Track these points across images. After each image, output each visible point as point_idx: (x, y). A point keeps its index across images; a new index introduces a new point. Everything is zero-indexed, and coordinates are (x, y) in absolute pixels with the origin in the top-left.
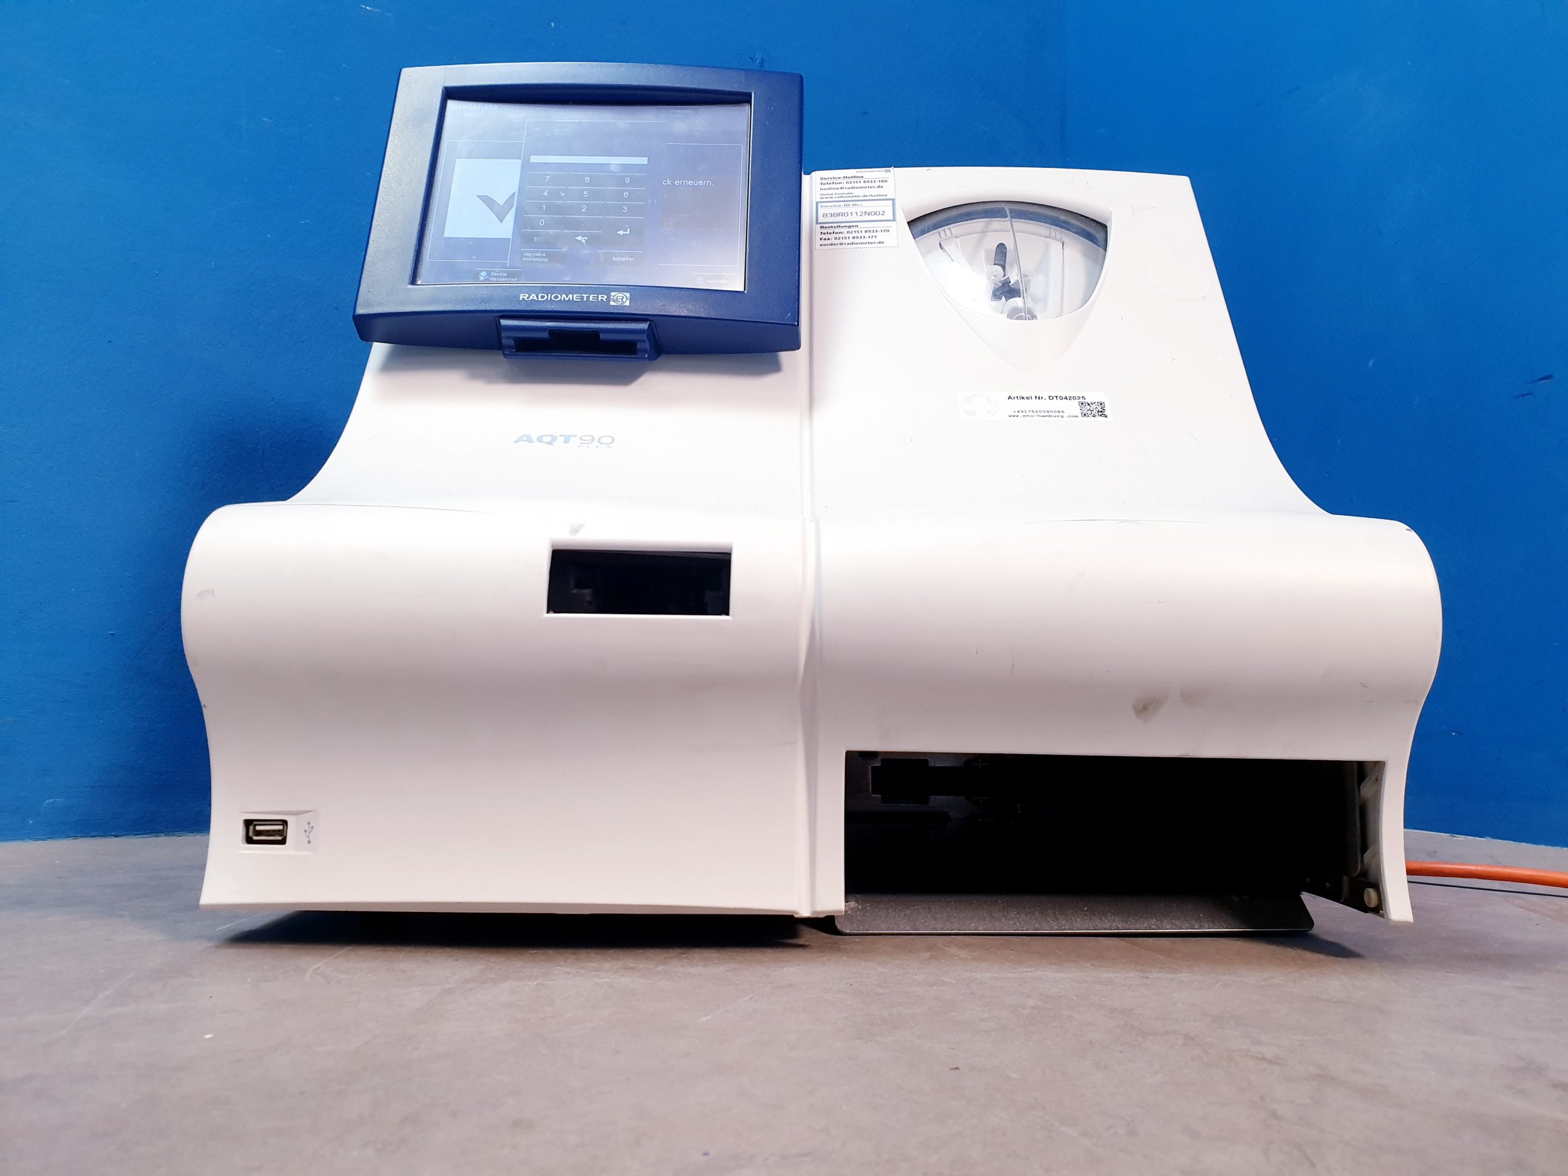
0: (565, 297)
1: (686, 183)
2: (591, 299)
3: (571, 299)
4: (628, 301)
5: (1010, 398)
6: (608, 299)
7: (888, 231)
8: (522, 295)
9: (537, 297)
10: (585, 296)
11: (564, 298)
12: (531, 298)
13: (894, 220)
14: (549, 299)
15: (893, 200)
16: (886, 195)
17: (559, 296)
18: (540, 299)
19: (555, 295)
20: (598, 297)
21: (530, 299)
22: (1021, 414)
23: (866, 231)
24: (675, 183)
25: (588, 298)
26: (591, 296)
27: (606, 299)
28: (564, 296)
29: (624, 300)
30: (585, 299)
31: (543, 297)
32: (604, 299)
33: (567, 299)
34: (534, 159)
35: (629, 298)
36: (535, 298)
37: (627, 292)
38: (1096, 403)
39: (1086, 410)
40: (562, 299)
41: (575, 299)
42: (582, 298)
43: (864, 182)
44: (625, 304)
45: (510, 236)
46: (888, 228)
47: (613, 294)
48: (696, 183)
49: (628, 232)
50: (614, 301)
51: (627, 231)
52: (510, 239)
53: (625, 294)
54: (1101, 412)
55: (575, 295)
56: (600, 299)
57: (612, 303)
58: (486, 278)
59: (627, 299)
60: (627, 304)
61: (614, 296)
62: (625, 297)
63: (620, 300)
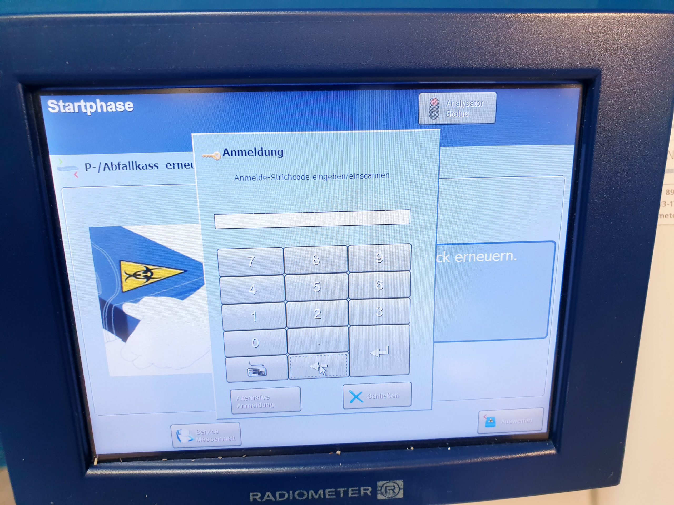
0: (314, 495)
1: (472, 257)
2: (350, 495)
3: (322, 496)
4: (402, 491)
6: (375, 492)
8: (251, 494)
9: (275, 497)
10: (342, 490)
11: (312, 496)
12: (266, 498)
14: (291, 498)
17: (305, 493)
18: (278, 499)
20: (359, 491)
21: (264, 500)
24: (456, 258)
25: (346, 493)
26: (350, 489)
27: (370, 492)
28: (311, 492)
29: (397, 490)
30: (342, 495)
31: (282, 496)
32: (368, 492)
33: (316, 497)
34: (223, 221)
35: (402, 487)
36: (272, 498)
37: (399, 479)
40: (310, 498)
41: (327, 497)
42: (338, 494)
44: (397, 497)
45: (210, 371)
47: (380, 484)
49: (387, 352)
50: (382, 494)
52: (211, 373)
53: (398, 482)
55: (327, 491)
56: (362, 492)
57: (380, 497)
58: (190, 439)
59: (400, 489)
60: (401, 495)
61: (381, 487)
62: (396, 486)
63: (391, 491)
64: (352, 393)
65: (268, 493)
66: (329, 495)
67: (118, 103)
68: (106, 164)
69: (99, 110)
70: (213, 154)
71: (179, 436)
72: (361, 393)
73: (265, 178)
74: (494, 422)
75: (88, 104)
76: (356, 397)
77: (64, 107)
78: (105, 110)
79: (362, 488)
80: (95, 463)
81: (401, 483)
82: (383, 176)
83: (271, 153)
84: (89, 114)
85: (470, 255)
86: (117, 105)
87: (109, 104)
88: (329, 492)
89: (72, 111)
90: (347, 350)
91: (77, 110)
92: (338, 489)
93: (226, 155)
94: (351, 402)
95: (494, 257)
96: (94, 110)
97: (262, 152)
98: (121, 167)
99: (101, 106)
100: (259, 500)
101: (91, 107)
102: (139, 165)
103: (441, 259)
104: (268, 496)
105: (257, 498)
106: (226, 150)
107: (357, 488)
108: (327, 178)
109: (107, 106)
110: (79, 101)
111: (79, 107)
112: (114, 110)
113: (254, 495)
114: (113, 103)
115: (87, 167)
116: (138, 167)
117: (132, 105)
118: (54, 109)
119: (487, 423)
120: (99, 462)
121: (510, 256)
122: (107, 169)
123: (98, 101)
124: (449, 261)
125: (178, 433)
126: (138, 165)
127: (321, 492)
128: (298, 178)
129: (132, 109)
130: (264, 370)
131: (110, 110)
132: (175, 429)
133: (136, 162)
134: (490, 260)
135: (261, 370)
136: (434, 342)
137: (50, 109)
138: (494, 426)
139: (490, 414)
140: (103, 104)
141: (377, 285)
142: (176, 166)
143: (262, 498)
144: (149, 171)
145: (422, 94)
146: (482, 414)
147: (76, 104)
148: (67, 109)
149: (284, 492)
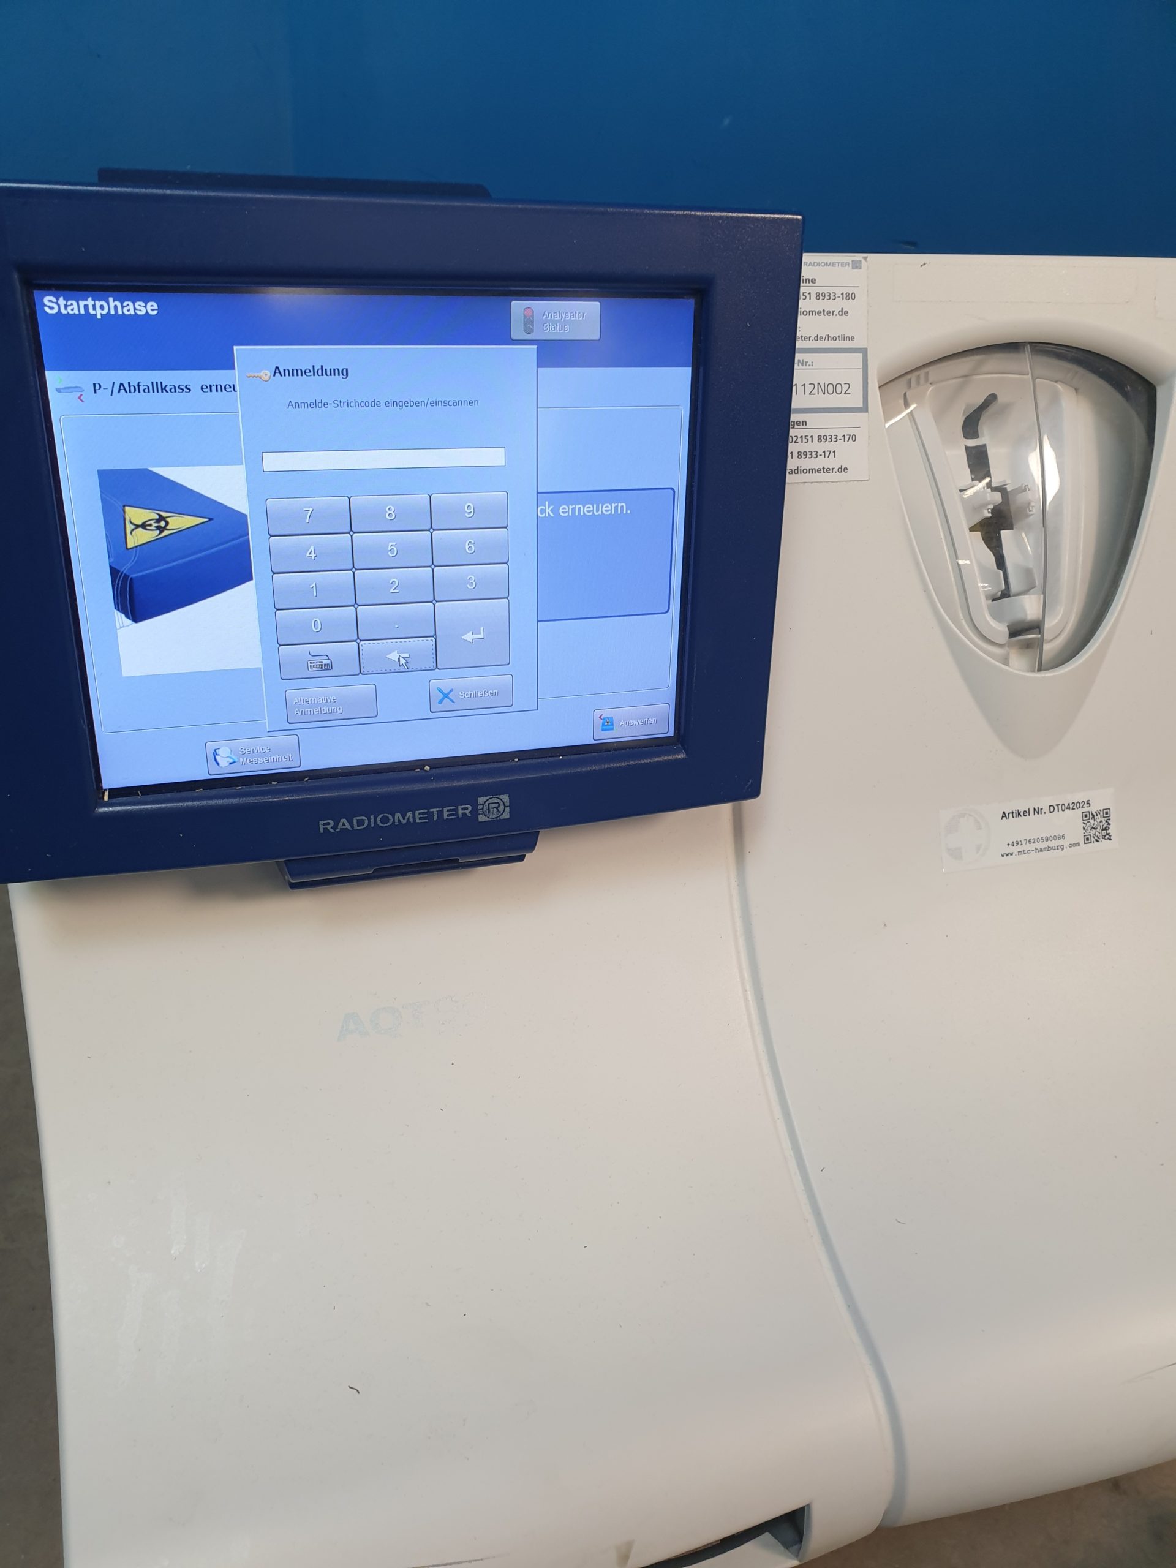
0: (401, 819)
1: (580, 508)
2: (445, 817)
3: (411, 820)
4: (507, 810)
5: (1004, 815)
6: (475, 812)
7: (853, 438)
8: (321, 823)
9: (352, 825)
10: (435, 810)
11: (399, 820)
12: (340, 826)
13: (865, 409)
14: (372, 825)
15: (864, 352)
16: (852, 338)
17: (390, 817)
18: (356, 827)
19: (380, 816)
20: (456, 810)
21: (338, 830)
22: (1015, 850)
23: (820, 439)
24: (561, 510)
25: (440, 814)
26: (445, 809)
27: (470, 812)
28: (398, 815)
29: (501, 808)
30: (435, 818)
31: (361, 822)
32: (467, 812)
33: (404, 822)
34: (273, 462)
35: (507, 804)
36: (348, 826)
37: (504, 794)
38: (1102, 813)
39: (1089, 829)
40: (396, 823)
41: (418, 821)
42: (430, 816)
43: (818, 296)
44: (503, 817)
45: (258, 664)
46: (851, 432)
47: (481, 800)
48: (597, 511)
49: (481, 636)
50: (484, 813)
51: (480, 633)
52: (260, 668)
53: (502, 797)
54: (1105, 829)
55: (417, 813)
56: (460, 812)
57: (482, 818)
58: (231, 761)
59: (505, 806)
60: (506, 816)
61: (483, 805)
62: (501, 803)
63: (495, 810)
64: (441, 691)
65: (344, 820)
66: (420, 819)
67: (137, 304)
68: (122, 384)
69: (112, 312)
70: (261, 374)
71: (217, 757)
72: (451, 690)
73: (325, 405)
74: (612, 724)
75: (98, 304)
76: (446, 696)
77: (66, 306)
78: (120, 312)
79: (460, 808)
80: (106, 798)
81: (506, 798)
82: (470, 403)
83: (333, 372)
84: (99, 317)
85: (577, 507)
86: (137, 306)
87: (125, 304)
88: (420, 814)
89: (76, 312)
90: (433, 633)
91: (82, 312)
92: (432, 810)
93: (278, 375)
94: (440, 702)
95: (604, 509)
96: (105, 312)
97: (322, 371)
98: (142, 388)
99: (116, 307)
100: (332, 831)
101: (102, 307)
102: (166, 386)
103: (543, 511)
104: (344, 825)
105: (329, 827)
106: (277, 368)
107: (454, 808)
108: (402, 404)
109: (123, 307)
110: (87, 300)
111: (86, 307)
112: (132, 312)
113: (324, 824)
114: (131, 304)
115: (96, 388)
116: (164, 389)
117: (156, 307)
118: (52, 308)
119: (603, 725)
120: (109, 797)
121: (622, 507)
122: (122, 391)
123: (111, 299)
124: (552, 515)
125: (215, 754)
126: (163, 387)
127: (410, 814)
128: (367, 404)
129: (155, 312)
130: (328, 662)
131: (126, 313)
132: (211, 746)
133: (161, 383)
134: (600, 513)
135: (325, 662)
136: (538, 621)
137: (47, 309)
138: (612, 729)
139: (606, 713)
140: (118, 304)
141: (467, 547)
142: (214, 388)
143: (334, 828)
144: (178, 395)
145: (514, 302)
146: (598, 713)
147: (82, 303)
148: (69, 309)
149: (364, 818)
